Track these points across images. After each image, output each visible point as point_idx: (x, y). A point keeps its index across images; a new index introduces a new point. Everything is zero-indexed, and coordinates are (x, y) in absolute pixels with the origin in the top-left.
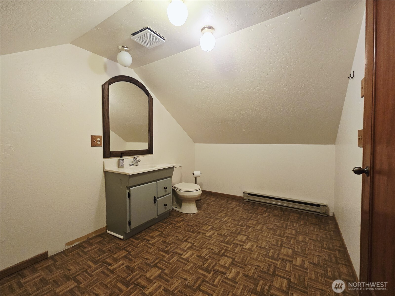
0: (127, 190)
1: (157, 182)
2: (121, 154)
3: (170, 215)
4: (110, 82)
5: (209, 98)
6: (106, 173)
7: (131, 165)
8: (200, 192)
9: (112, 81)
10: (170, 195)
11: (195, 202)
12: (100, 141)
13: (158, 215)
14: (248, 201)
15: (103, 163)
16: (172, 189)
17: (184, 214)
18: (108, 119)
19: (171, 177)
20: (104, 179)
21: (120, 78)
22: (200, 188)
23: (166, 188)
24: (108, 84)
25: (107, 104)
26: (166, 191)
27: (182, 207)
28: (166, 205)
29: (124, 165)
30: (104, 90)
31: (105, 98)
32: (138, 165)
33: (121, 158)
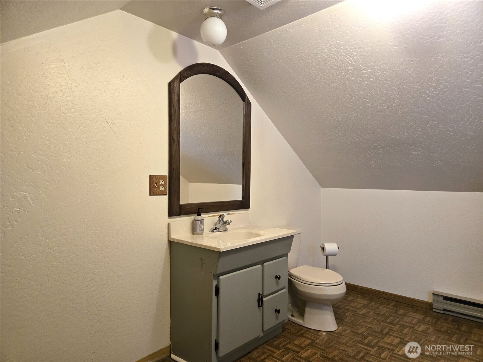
0: (214, 280)
1: (263, 265)
2: (199, 209)
3: (283, 331)
4: (182, 76)
5: (368, 99)
6: (172, 244)
7: (215, 230)
8: (342, 290)
9: (185, 74)
10: (284, 290)
11: (331, 308)
12: (163, 185)
13: (265, 330)
14: (442, 312)
15: (167, 227)
16: (289, 279)
17: (311, 331)
18: (177, 145)
19: (286, 255)
20: (168, 256)
21: (198, 67)
22: (343, 280)
23: (279, 278)
24: (178, 79)
25: (176, 117)
26: (277, 283)
27: (306, 316)
28: (277, 311)
29: (203, 229)
30: (173, 92)
31: (174, 106)
32: (226, 230)
33: (199, 218)
